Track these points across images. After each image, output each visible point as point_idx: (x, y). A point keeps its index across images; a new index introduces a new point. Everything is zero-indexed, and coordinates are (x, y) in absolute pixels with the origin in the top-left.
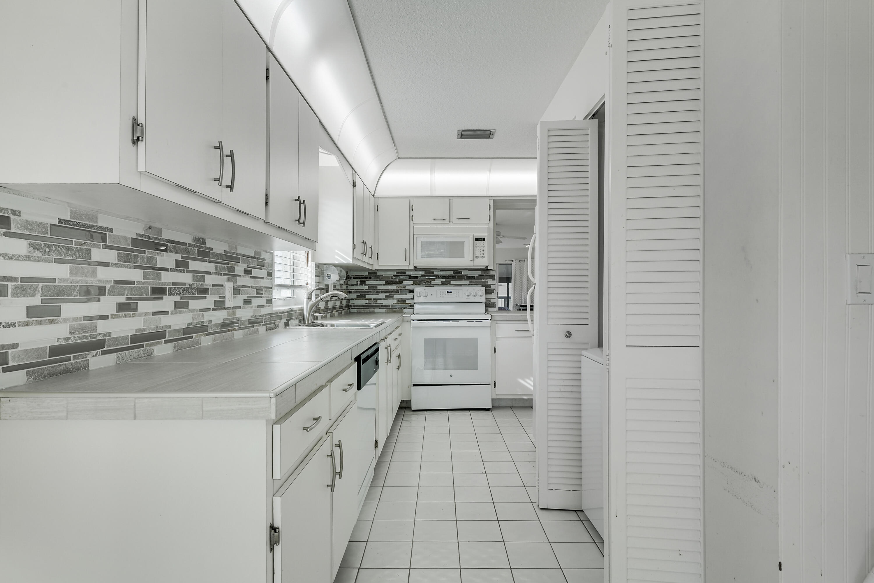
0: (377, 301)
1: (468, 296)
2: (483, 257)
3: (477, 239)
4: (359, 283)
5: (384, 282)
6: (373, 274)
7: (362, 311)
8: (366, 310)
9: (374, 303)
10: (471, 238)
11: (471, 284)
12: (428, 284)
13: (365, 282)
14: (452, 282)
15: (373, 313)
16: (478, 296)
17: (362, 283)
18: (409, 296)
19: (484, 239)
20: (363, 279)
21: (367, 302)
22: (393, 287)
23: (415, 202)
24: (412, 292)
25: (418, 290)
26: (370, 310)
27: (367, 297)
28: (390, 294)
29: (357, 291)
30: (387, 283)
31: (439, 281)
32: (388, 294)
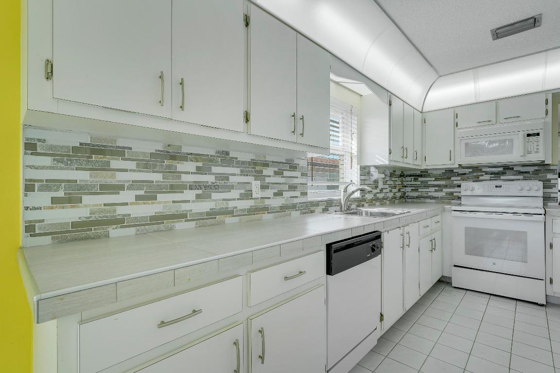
0: (428, 194)
1: (520, 190)
2: (537, 152)
3: (529, 135)
4: (413, 180)
5: (434, 179)
6: (424, 173)
7: (415, 200)
8: (418, 200)
9: (425, 195)
10: (521, 135)
11: (525, 179)
12: (477, 179)
13: (418, 179)
14: (502, 177)
15: (424, 203)
16: (532, 190)
17: (416, 180)
18: (457, 189)
19: (538, 134)
20: (416, 176)
21: (419, 194)
22: (443, 183)
23: (457, 111)
24: (459, 186)
25: (464, 184)
26: (422, 200)
27: (420, 190)
28: (440, 188)
29: (411, 186)
30: (436, 179)
31: (488, 177)
32: (437, 188)
